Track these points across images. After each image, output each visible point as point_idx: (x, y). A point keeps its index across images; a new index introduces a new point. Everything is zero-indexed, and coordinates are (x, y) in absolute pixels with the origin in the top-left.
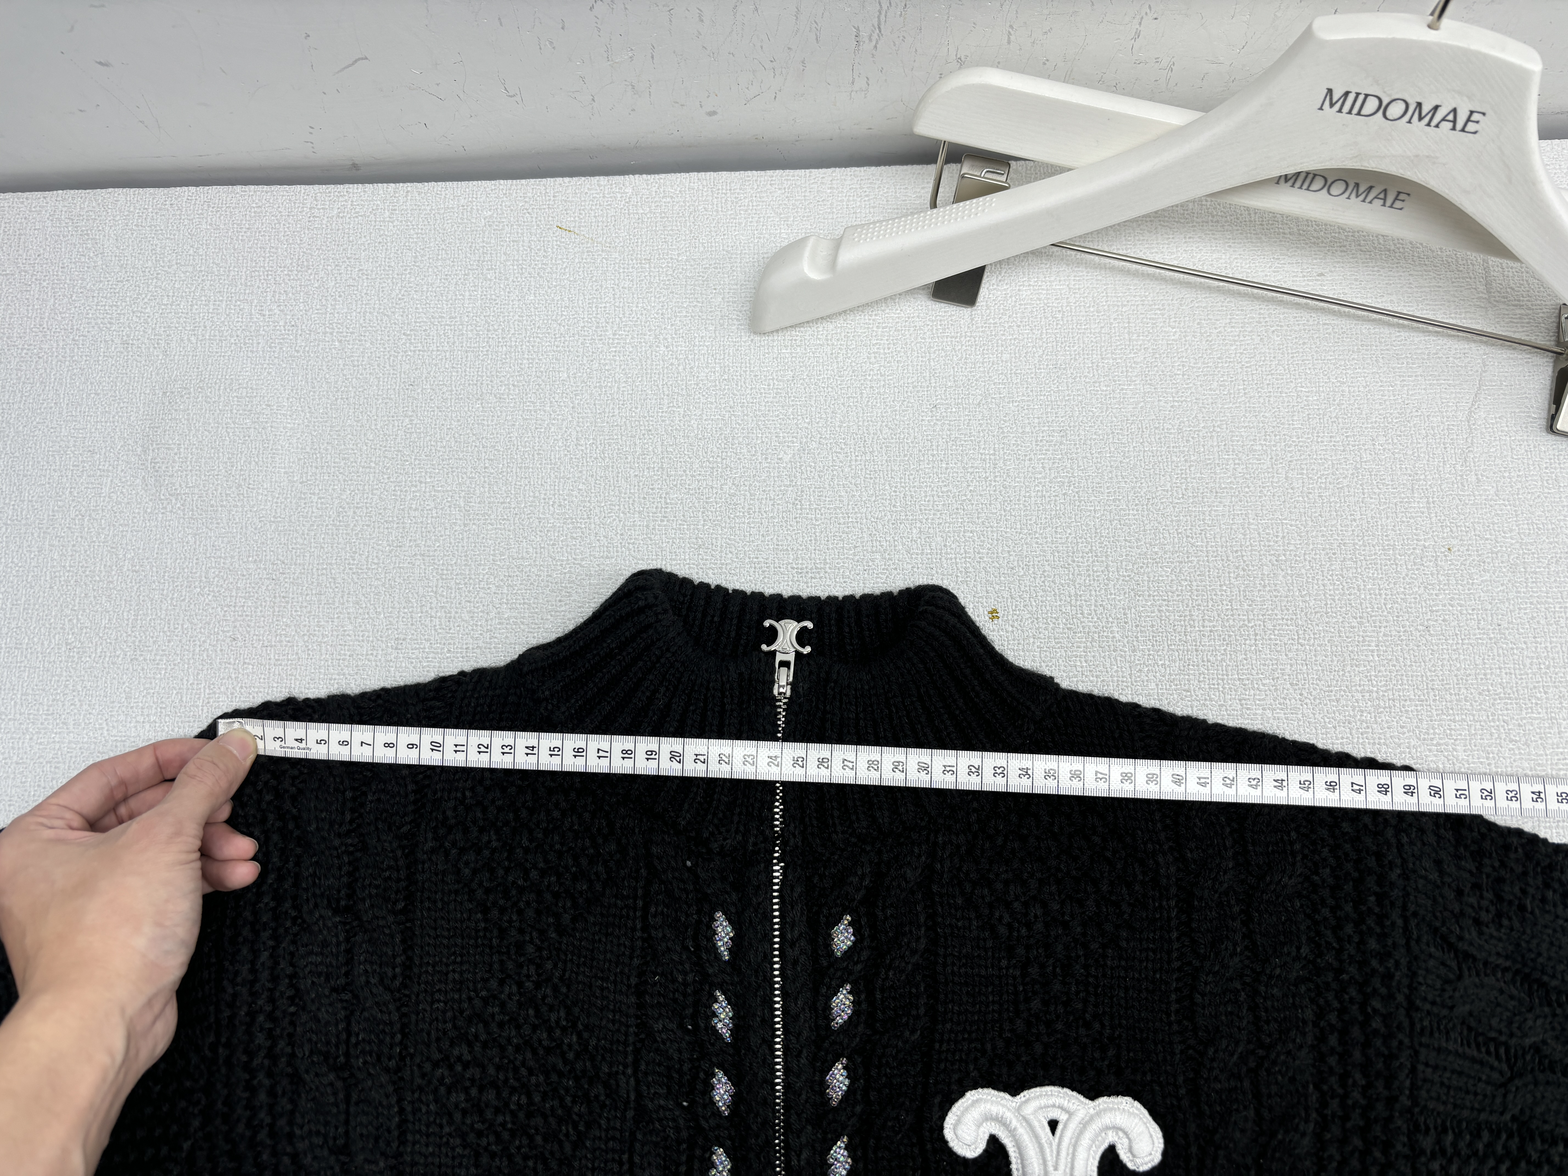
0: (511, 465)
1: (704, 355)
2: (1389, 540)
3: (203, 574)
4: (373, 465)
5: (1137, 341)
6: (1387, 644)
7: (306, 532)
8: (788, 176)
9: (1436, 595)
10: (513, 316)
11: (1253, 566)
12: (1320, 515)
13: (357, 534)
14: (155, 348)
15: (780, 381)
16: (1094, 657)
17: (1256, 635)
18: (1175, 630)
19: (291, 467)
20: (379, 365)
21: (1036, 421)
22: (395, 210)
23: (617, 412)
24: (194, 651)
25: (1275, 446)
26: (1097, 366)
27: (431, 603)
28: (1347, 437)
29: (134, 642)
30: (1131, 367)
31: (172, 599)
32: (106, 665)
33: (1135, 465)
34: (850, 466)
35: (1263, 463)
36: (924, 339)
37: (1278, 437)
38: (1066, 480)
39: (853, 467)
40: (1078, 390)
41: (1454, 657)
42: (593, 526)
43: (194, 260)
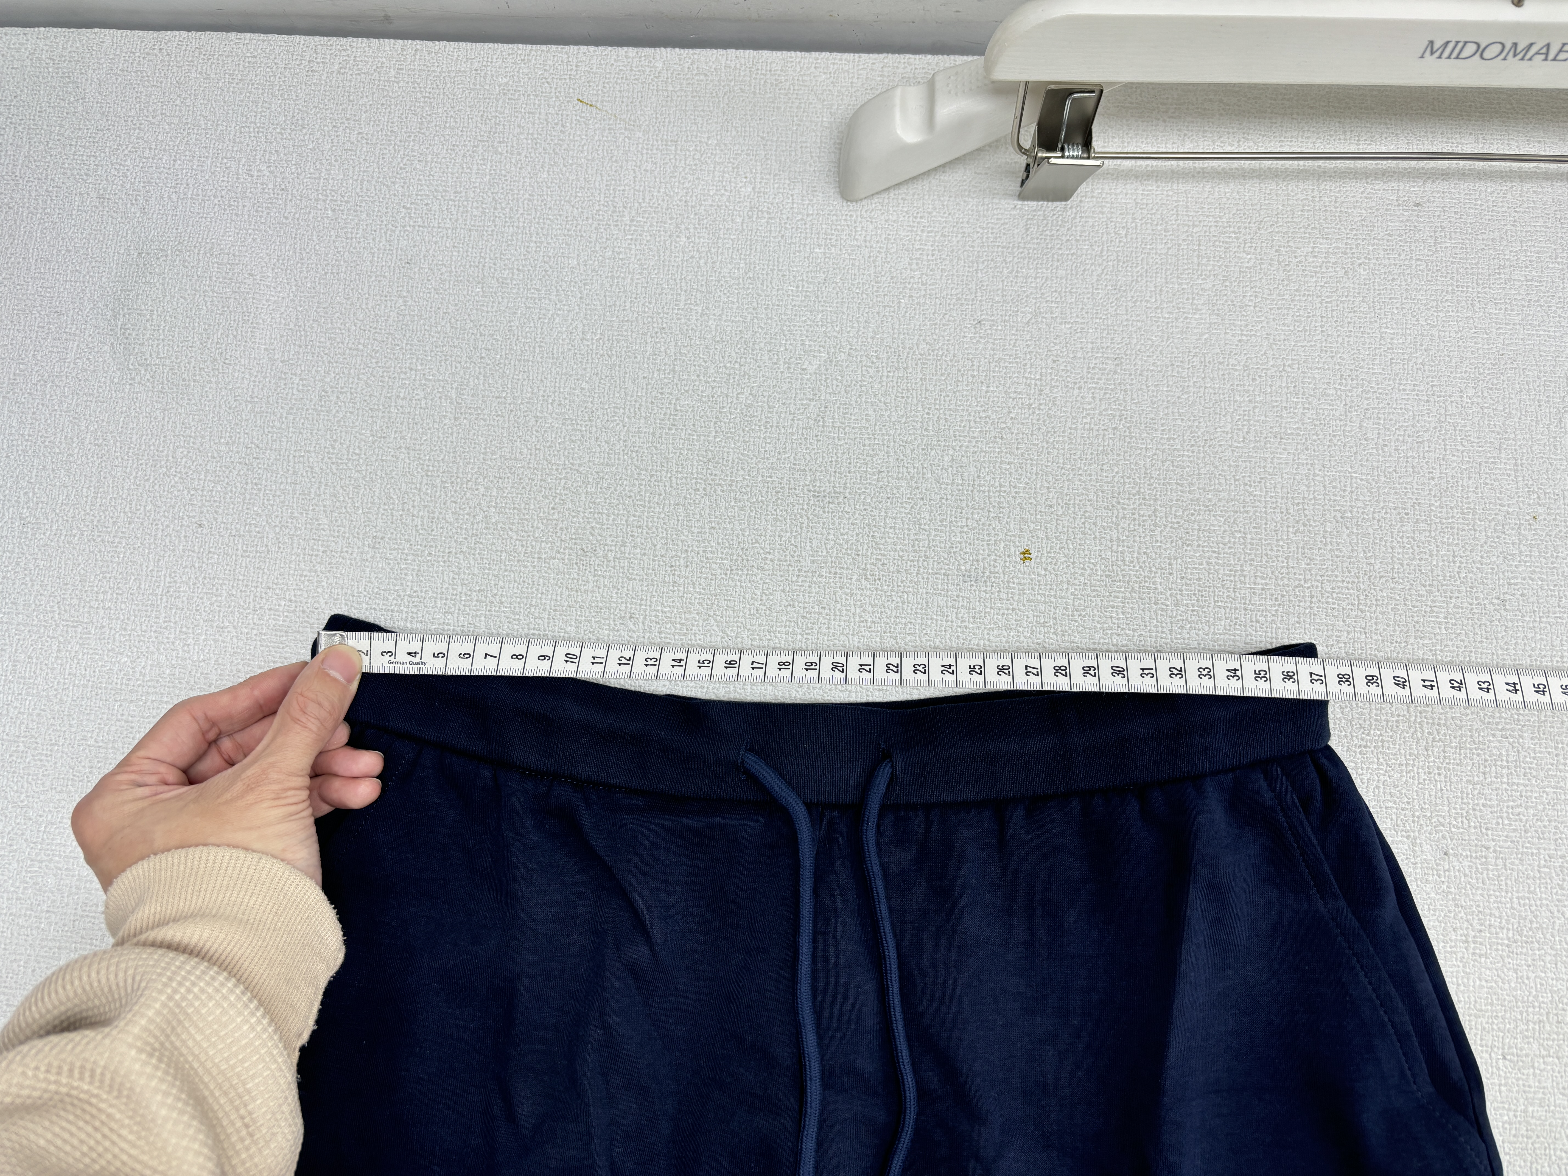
0: (510, 356)
1: (728, 249)
2: (1469, 503)
3: (171, 454)
4: (361, 347)
5: (1206, 265)
6: (1458, 616)
7: (285, 415)
8: (835, 59)
9: (1516, 566)
10: (523, 195)
11: (1315, 521)
12: (1395, 471)
13: (339, 421)
14: (132, 204)
15: (811, 283)
16: (1132, 608)
17: (1312, 596)
18: (1223, 586)
19: (272, 344)
20: (374, 240)
21: (1090, 346)
22: (401, 69)
23: (628, 305)
24: (156, 535)
25: (1351, 391)
26: (1161, 290)
27: (414, 501)
28: (1432, 386)
29: (92, 521)
30: (1197, 294)
31: (136, 477)
32: (61, 544)
33: (1194, 402)
34: (880, 382)
35: (1336, 410)
36: (973, 247)
37: (1355, 382)
38: (1118, 414)
39: (884, 384)
40: (1138, 315)
41: (1530, 636)
42: (594, 429)
43: (180, 111)
